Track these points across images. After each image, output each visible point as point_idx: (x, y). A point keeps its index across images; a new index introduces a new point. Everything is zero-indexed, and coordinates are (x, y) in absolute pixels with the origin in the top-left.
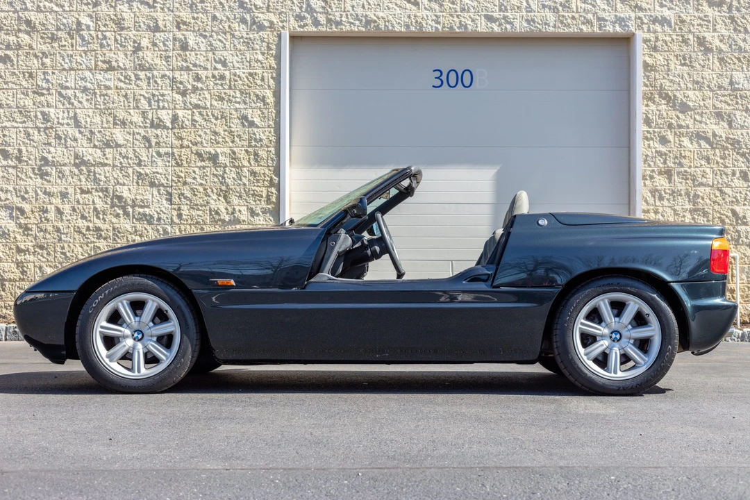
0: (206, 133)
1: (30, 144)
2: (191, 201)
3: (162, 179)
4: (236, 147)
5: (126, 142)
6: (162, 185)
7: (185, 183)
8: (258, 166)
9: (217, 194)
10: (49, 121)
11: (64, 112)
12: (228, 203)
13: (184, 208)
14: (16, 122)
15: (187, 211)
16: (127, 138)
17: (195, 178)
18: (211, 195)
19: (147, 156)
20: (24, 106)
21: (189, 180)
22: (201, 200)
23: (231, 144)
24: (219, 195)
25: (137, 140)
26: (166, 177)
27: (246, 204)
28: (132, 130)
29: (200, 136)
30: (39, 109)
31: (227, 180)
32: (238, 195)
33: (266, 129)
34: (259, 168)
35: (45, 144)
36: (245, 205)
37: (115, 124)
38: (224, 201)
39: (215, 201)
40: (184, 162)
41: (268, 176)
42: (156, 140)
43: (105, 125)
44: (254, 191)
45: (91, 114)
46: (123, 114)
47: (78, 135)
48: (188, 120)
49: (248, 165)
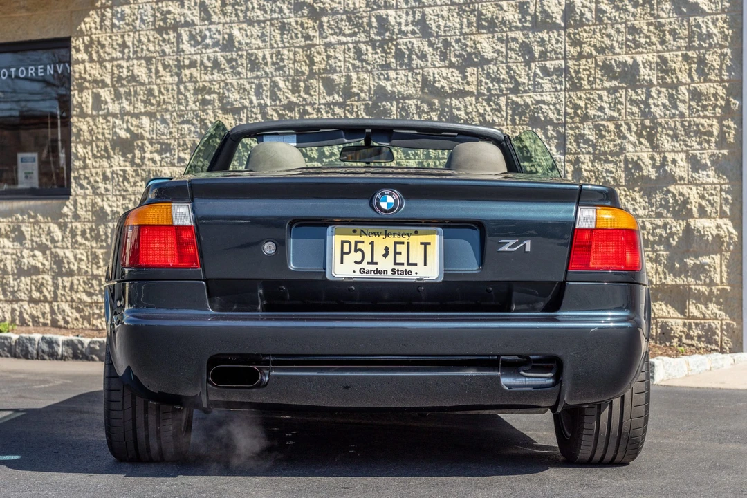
0: (618, 31)
1: (363, 67)
2: (594, 146)
3: (550, 112)
4: (668, 51)
5: (496, 55)
6: (551, 122)
7: (586, 118)
8: (705, 81)
9: (636, 133)
10: (387, 30)
11: (407, 14)
12: (655, 148)
13: (586, 158)
14: (345, 35)
15: (590, 164)
16: (497, 48)
17: (601, 109)
18: (628, 135)
19: (528, 75)
20: (355, 9)
21: (592, 112)
22: (611, 145)
23: (660, 48)
24: (639, 135)
25: (512, 50)
26: (556, 109)
27: (685, 148)
28: (505, 34)
29: (609, 36)
30: (373, 13)
31: (653, 109)
32: (671, 133)
33: (719, 16)
34: (708, 84)
35: (381, 66)
36: (682, 151)
37: (480, 26)
38: (648, 145)
39: (634, 145)
40: (585, 83)
41: (722, 98)
42: (540, 48)
43: (466, 30)
44: (698, 125)
45: (445, 14)
46: (492, 9)
47: (428, 50)
48: (590, 10)
49: (689, 80)
